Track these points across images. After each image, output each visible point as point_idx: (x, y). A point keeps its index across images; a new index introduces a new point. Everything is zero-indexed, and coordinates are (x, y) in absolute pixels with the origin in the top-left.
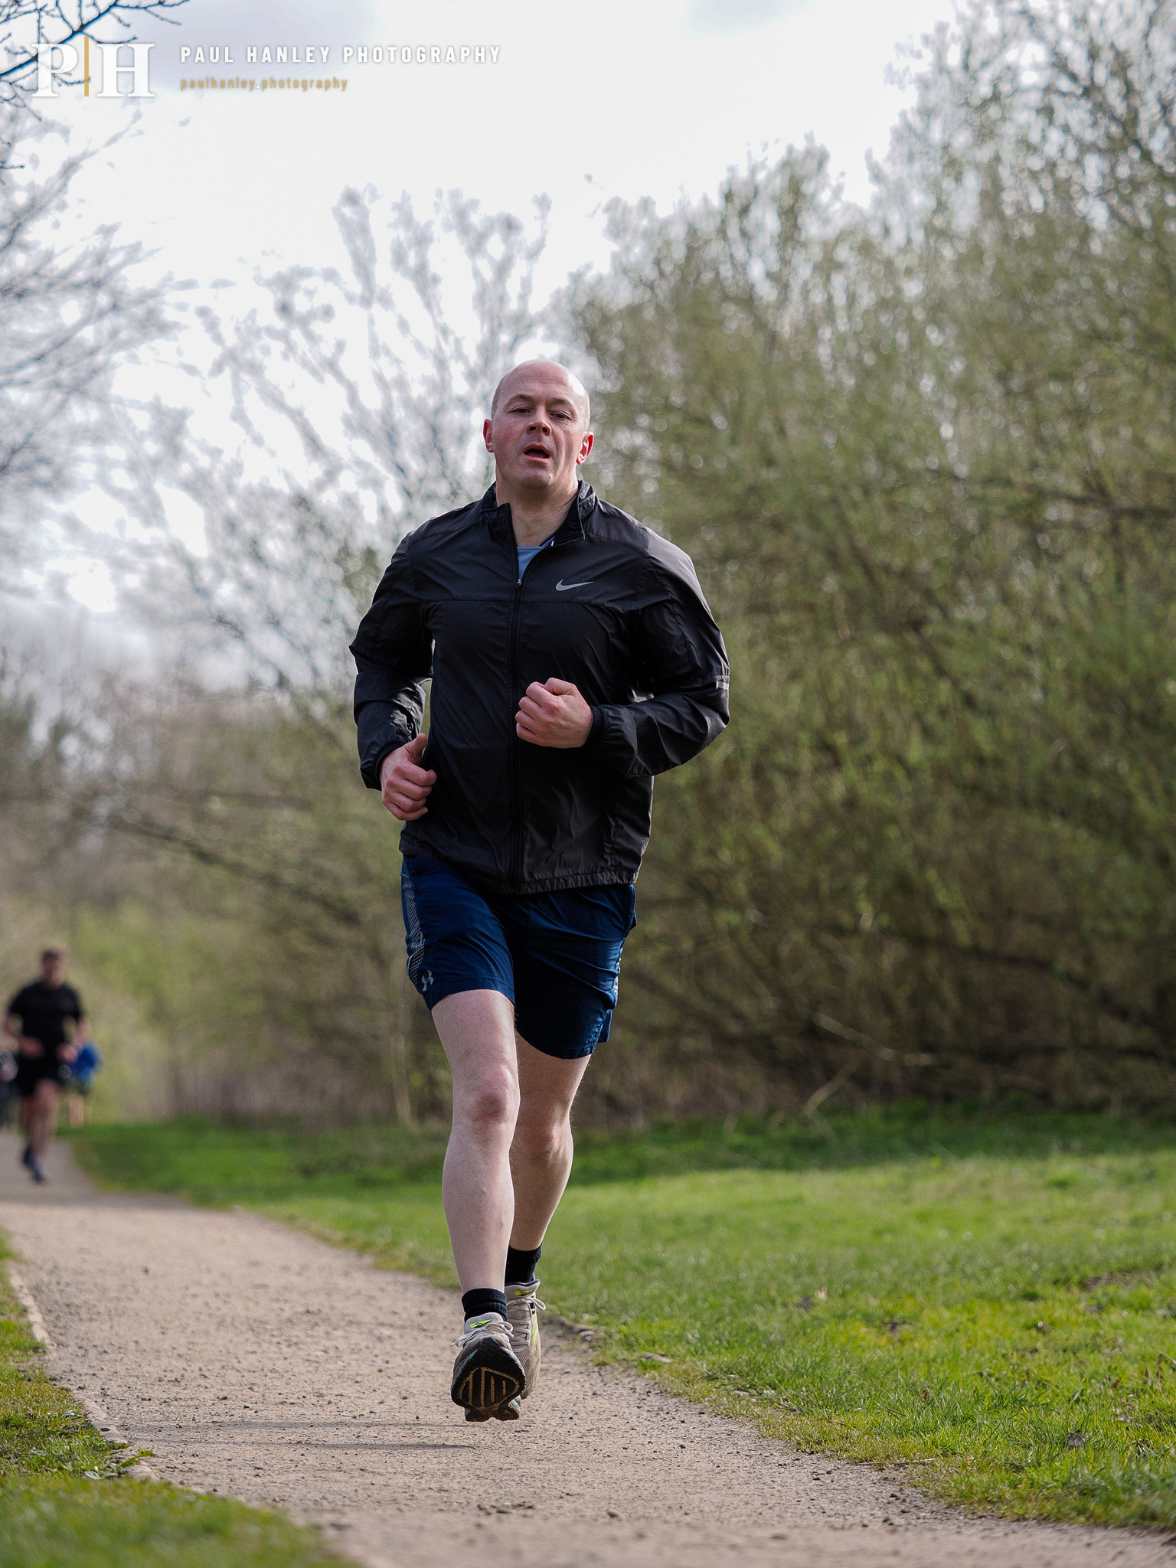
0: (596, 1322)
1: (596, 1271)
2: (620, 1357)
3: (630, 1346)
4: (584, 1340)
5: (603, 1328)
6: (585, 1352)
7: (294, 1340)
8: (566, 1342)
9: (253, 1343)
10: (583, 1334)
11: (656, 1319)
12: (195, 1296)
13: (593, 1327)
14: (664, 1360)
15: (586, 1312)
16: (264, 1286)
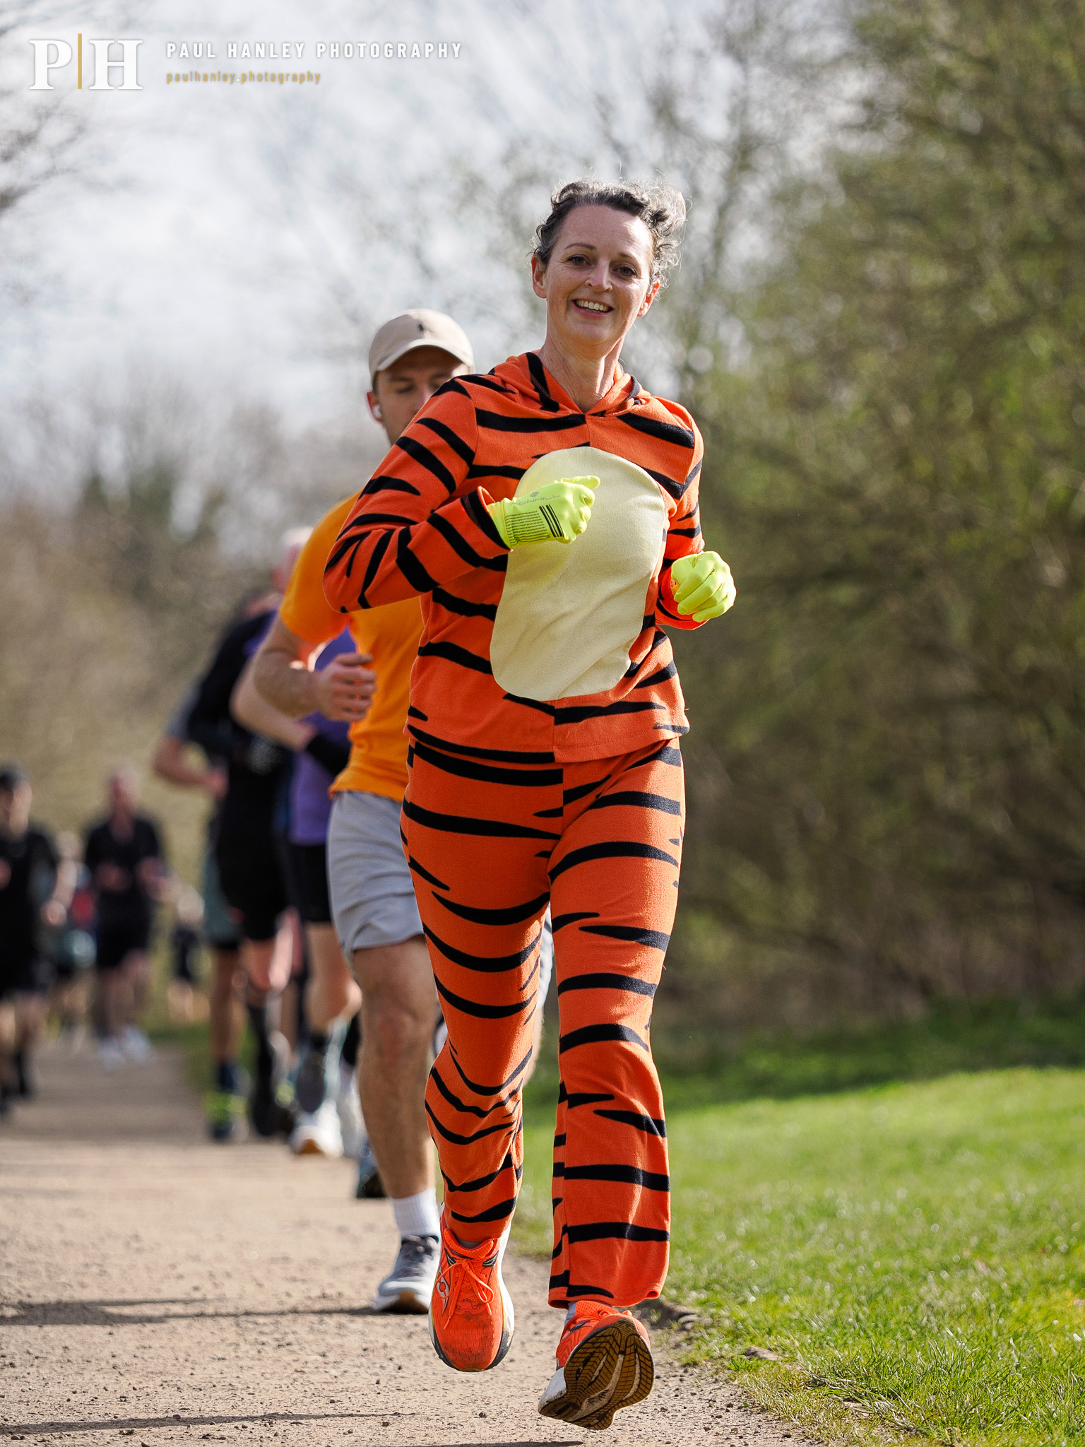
0: (703, 1303)
1: (742, 1227)
2: (717, 1354)
3: (735, 1335)
4: (683, 1329)
5: (713, 1310)
6: (678, 1346)
7: (290, 1338)
8: (659, 1331)
9: (230, 1345)
10: (683, 1320)
11: (786, 1298)
12: (180, 1277)
13: (697, 1310)
14: (771, 1356)
15: (694, 1288)
16: (286, 1259)
